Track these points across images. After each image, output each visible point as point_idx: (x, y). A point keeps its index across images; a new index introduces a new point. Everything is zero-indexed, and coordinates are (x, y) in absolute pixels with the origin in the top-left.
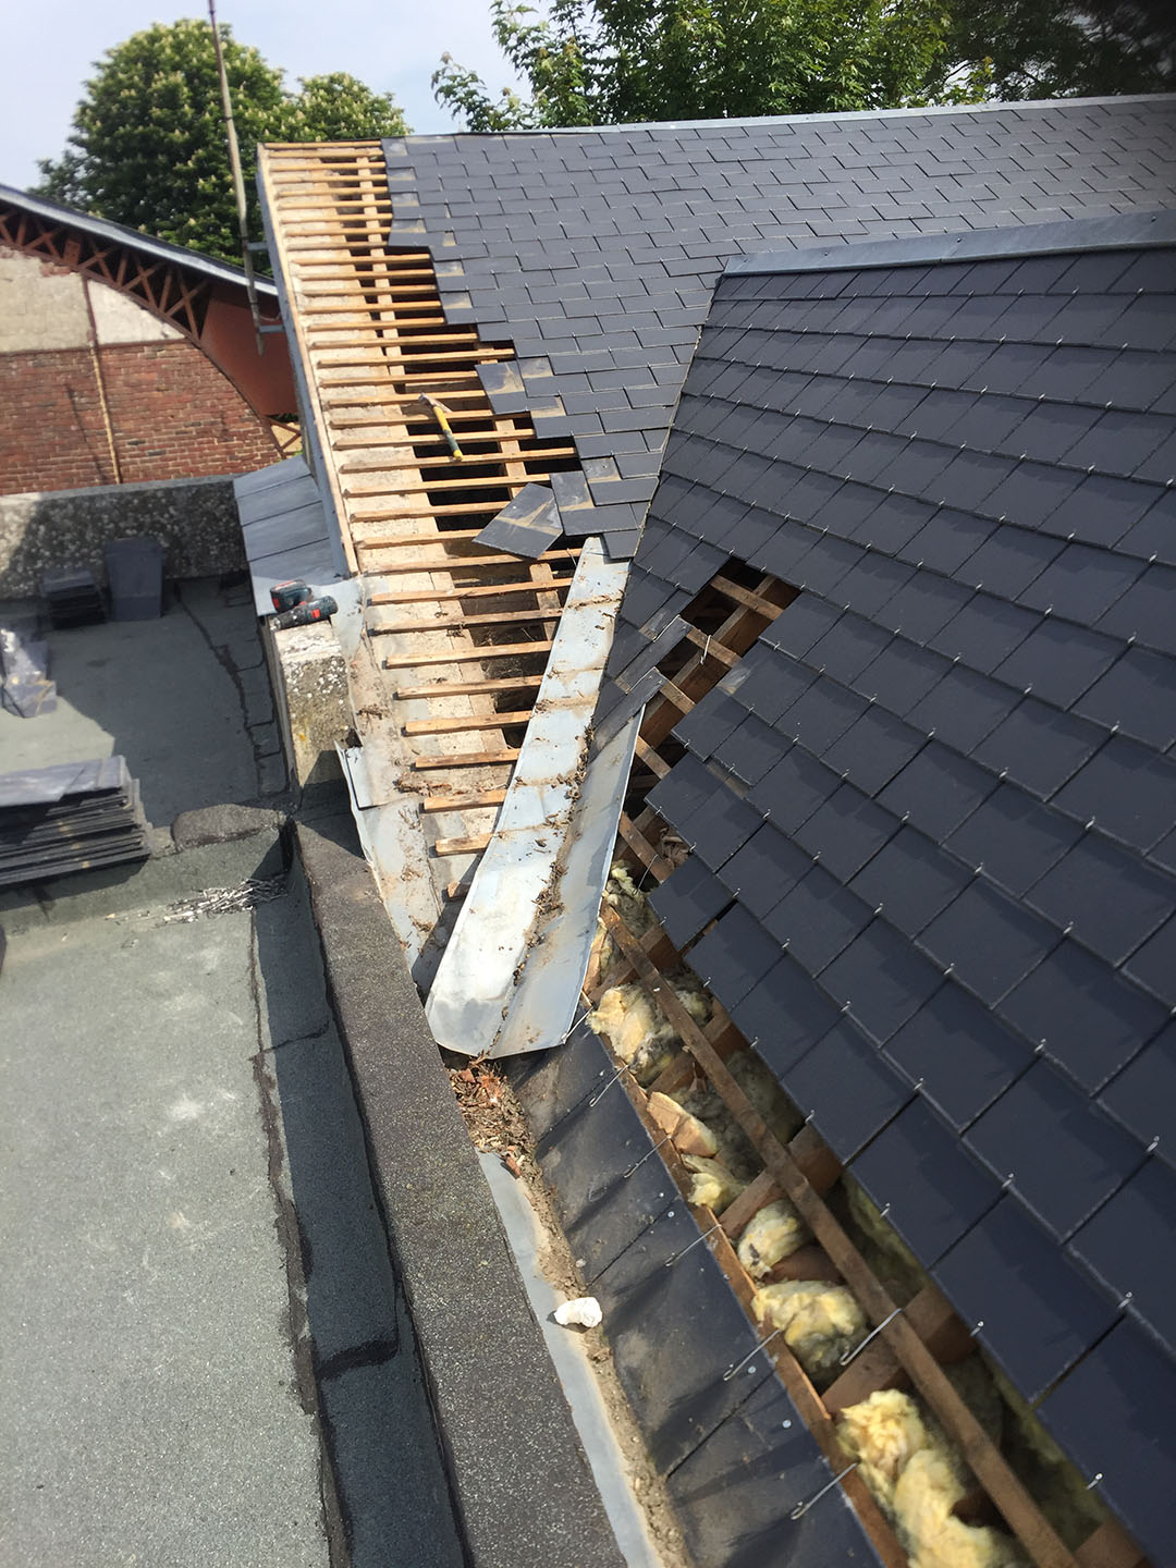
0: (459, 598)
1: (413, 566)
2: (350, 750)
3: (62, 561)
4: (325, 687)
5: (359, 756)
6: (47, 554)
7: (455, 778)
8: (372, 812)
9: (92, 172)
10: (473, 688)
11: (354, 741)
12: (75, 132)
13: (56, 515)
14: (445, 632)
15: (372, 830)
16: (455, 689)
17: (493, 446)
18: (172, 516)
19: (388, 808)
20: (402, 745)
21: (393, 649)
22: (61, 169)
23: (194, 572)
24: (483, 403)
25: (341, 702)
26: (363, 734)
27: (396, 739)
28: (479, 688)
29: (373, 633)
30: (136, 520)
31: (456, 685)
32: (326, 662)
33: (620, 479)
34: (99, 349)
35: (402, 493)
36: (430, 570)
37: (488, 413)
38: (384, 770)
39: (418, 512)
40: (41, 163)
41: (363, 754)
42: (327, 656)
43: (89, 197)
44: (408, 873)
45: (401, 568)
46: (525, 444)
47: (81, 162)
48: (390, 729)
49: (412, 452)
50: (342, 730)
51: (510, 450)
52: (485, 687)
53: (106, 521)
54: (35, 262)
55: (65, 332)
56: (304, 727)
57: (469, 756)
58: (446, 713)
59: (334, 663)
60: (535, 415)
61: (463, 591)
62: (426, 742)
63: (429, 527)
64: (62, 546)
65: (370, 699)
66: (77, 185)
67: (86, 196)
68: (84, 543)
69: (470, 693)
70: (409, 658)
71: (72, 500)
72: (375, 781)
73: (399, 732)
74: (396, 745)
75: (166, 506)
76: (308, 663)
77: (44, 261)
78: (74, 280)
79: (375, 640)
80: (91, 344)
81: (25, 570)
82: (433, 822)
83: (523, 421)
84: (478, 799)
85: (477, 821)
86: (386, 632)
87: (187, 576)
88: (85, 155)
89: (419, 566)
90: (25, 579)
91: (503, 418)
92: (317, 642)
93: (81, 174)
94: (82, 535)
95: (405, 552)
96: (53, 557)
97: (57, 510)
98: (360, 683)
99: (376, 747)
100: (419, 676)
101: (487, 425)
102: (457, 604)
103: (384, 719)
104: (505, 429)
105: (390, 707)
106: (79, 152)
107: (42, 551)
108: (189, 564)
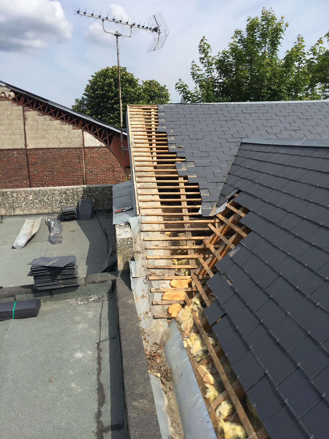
0: (164, 224)
1: (153, 214)
2: (132, 262)
3: (68, 204)
4: (127, 245)
5: (134, 264)
6: (65, 202)
7: (158, 272)
8: (135, 279)
9: (88, 102)
10: (165, 248)
11: (133, 259)
12: (85, 92)
13: (68, 192)
14: (159, 232)
15: (135, 284)
16: (160, 248)
17: (177, 184)
18: (96, 194)
19: (140, 278)
20: (145, 261)
21: (146, 236)
22: (81, 101)
23: (100, 208)
24: (176, 173)
25: (131, 249)
26: (136, 258)
27: (144, 260)
28: (167, 248)
29: (142, 231)
30: (87, 194)
31: (161, 247)
32: (128, 239)
33: (209, 195)
34: (84, 148)
35: (153, 195)
36: (157, 216)
37: (177, 175)
38: (140, 268)
39: (156, 200)
40: (76, 100)
41: (135, 263)
42: (128, 237)
43: (87, 108)
44: (143, 296)
45: (150, 215)
46: (186, 184)
47: (86, 99)
48: (143, 257)
49: (156, 184)
50: (130, 257)
51: (182, 185)
52: (168, 248)
53: (80, 194)
54: (71, 126)
55: (76, 144)
56: (121, 255)
57: (162, 266)
58: (157, 254)
59: (130, 239)
60: (189, 177)
61: (165, 222)
62: (151, 261)
63: (158, 204)
64: (68, 200)
65: (138, 249)
66: (84, 105)
67: (86, 108)
68: (74, 199)
69: (164, 249)
70: (150, 238)
71: (72, 189)
72: (137, 271)
73: (145, 258)
74: (144, 261)
75: (95, 191)
76: (123, 239)
77: (73, 126)
78: (80, 131)
79: (142, 233)
80: (83, 147)
81: (59, 205)
82: (151, 283)
83: (186, 178)
84: (163, 278)
85: (162, 284)
86: (145, 231)
87: (98, 209)
88: (87, 98)
89: (154, 214)
90: (59, 208)
91: (181, 177)
92: (126, 233)
93: (85, 102)
94: (74, 197)
95: (151, 210)
96: (66, 203)
97: (68, 191)
98: (136, 244)
99: (139, 261)
100: (152, 244)
101: (177, 178)
102: (163, 225)
103: (141, 254)
104: (181, 180)
105: (143, 251)
106: (85, 97)
107: (63, 201)
108: (99, 206)
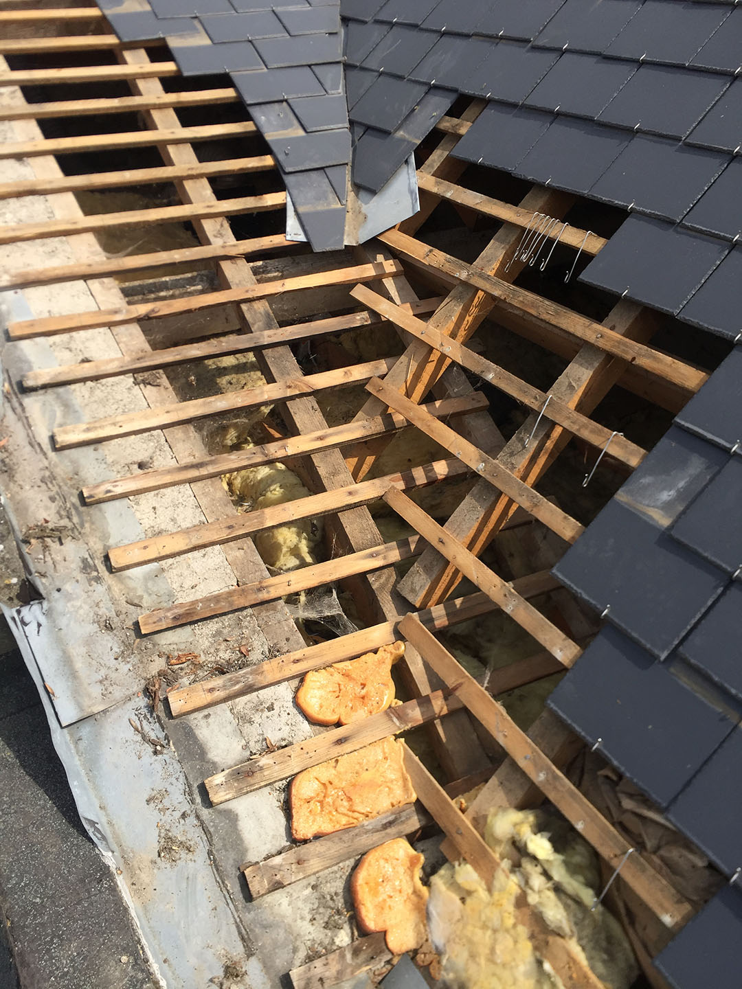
0: (139, 320)
1: (59, 272)
2: (25, 611)
5: (42, 619)
8: (85, 731)
10: (194, 473)
11: (29, 594)
14: (129, 380)
15: (92, 765)
16: (168, 479)
17: (124, 87)
19: (114, 716)
20: (109, 588)
21: (59, 414)
24: (101, 26)
26: (43, 575)
27: (98, 579)
28: (204, 471)
29: (24, 390)
31: (169, 472)
33: (301, 133)
35: (19, 157)
36: (86, 277)
37: (109, 40)
38: (89, 641)
39: (48, 186)
41: (48, 614)
45: (42, 277)
46: (171, 83)
48: (84, 561)
49: (19, 94)
51: (151, 93)
52: (211, 469)
57: (217, 599)
58: (165, 521)
60: (174, 43)
61: (142, 309)
62: (147, 578)
63: (67, 210)
65: (43, 510)
69: (191, 481)
70: (88, 430)
72: (79, 665)
73: (102, 568)
74: (100, 589)
79: (27, 402)
82: (189, 734)
83: (159, 52)
84: (251, 679)
85: (257, 718)
86: (45, 387)
89: (67, 272)
91: (133, 46)
95: (41, 249)
98: (18, 477)
99: (69, 597)
100: (110, 460)
101: (109, 56)
102: (135, 329)
103: (68, 542)
104: (136, 63)
105: (76, 519)
